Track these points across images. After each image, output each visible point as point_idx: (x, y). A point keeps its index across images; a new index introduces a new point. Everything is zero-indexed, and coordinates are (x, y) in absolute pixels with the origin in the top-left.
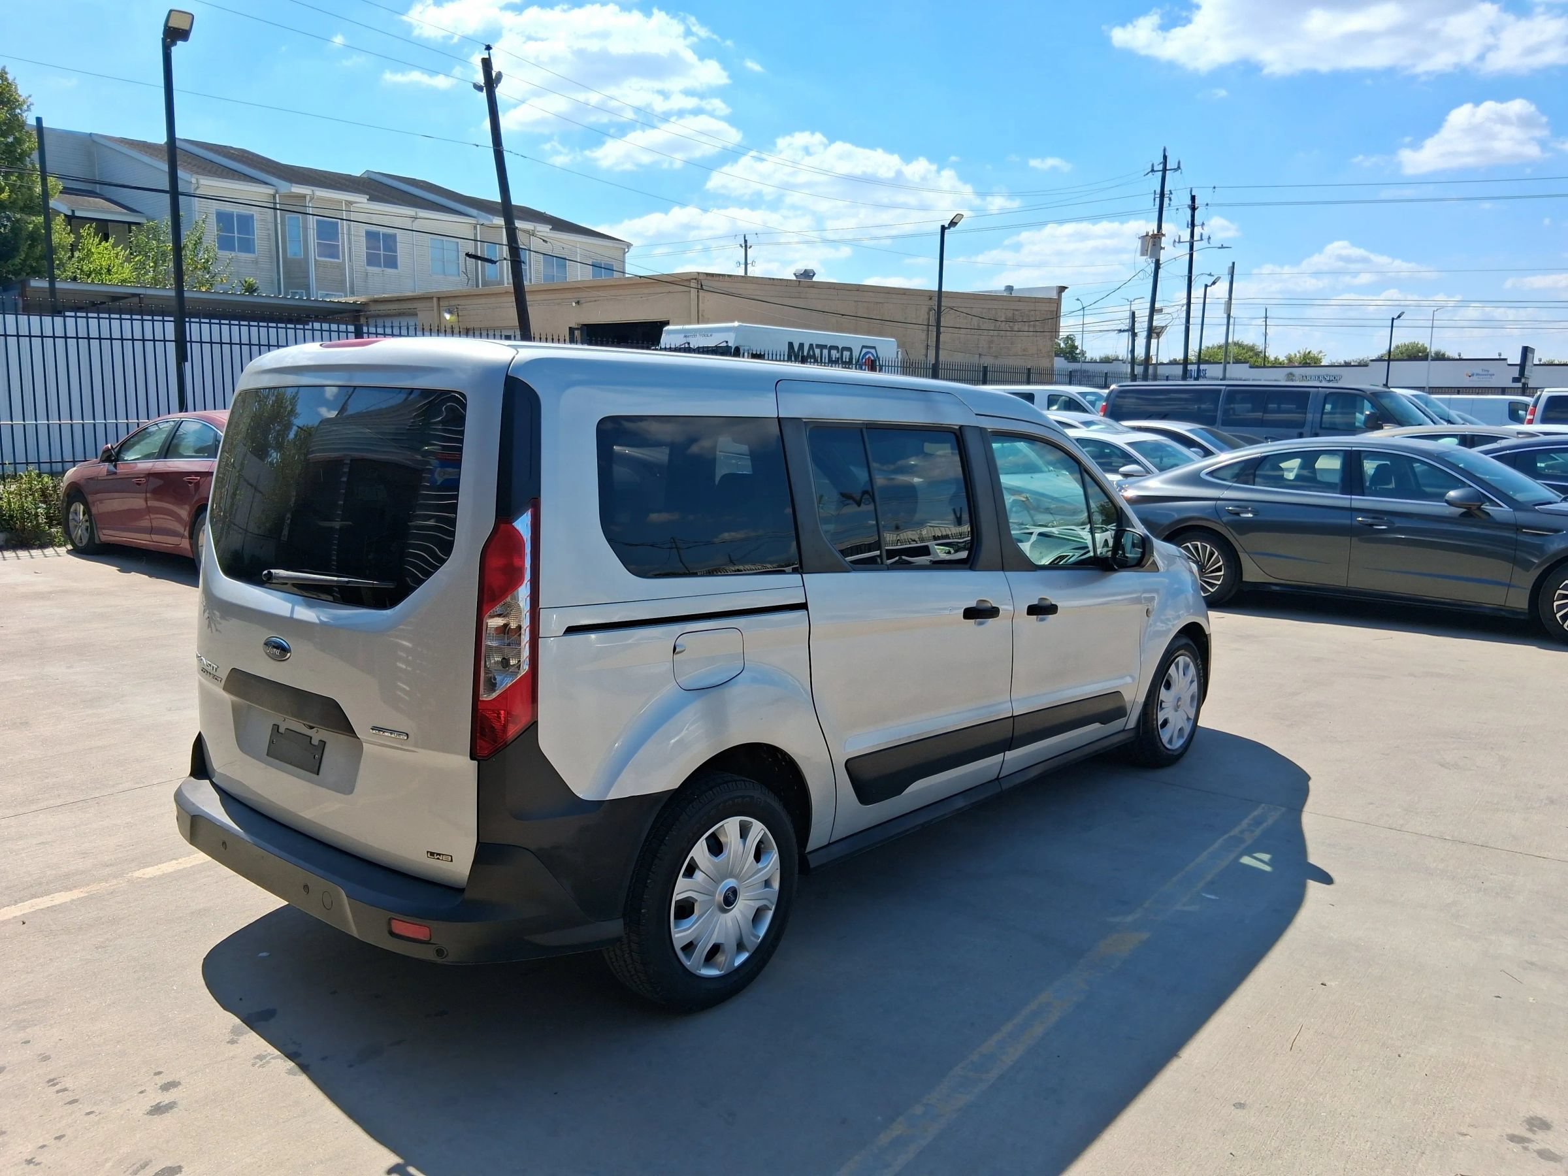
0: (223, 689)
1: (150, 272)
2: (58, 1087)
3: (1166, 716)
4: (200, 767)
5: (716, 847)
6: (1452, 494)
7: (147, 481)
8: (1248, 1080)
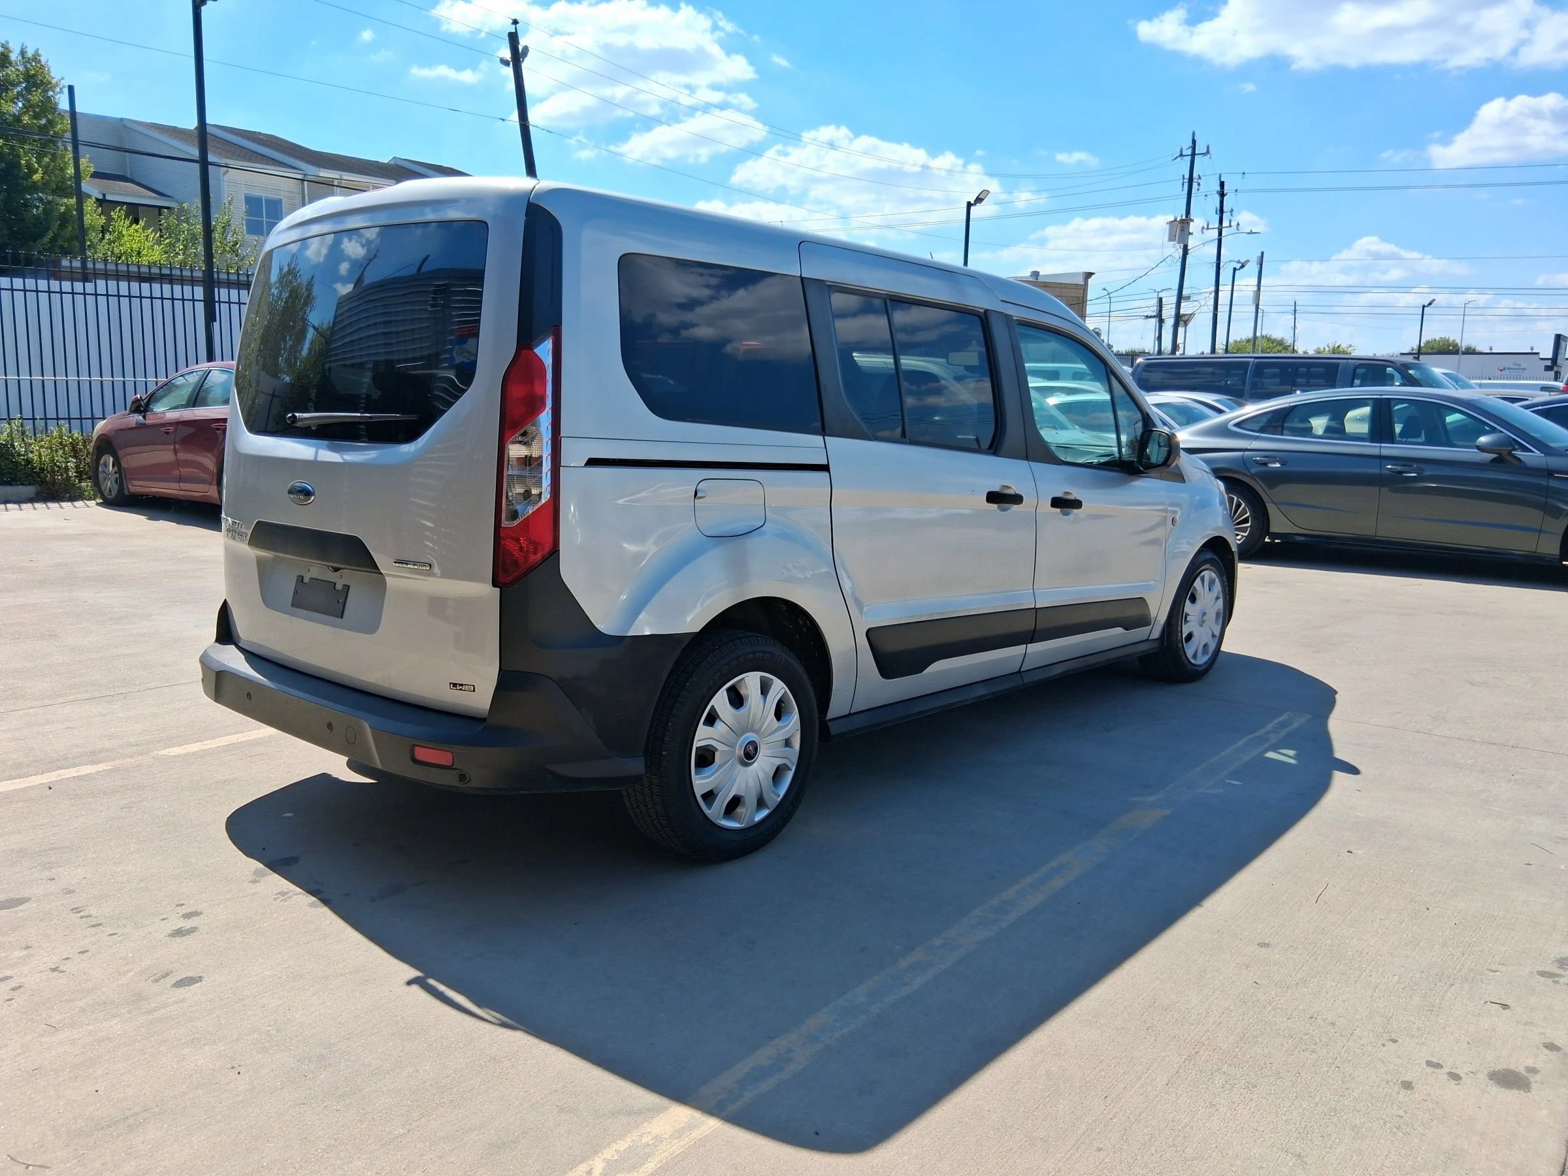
0: (249, 544)
1: (179, 254)
2: (82, 914)
3: (1190, 630)
4: (226, 633)
5: (737, 700)
6: (1483, 439)
7: (176, 430)
8: (1272, 925)
